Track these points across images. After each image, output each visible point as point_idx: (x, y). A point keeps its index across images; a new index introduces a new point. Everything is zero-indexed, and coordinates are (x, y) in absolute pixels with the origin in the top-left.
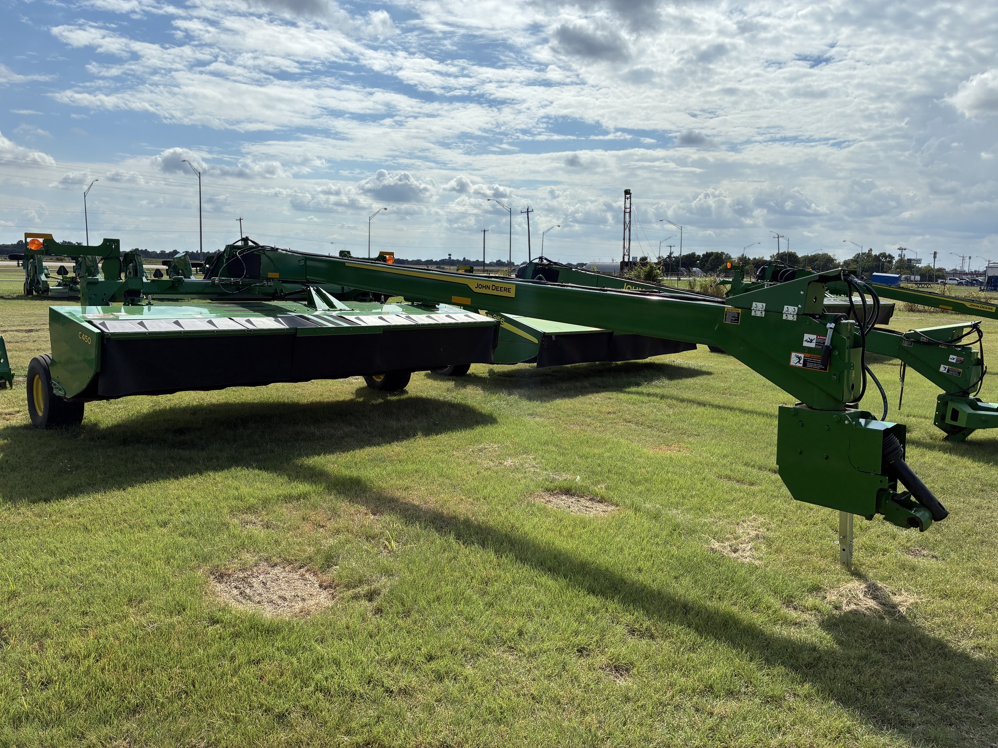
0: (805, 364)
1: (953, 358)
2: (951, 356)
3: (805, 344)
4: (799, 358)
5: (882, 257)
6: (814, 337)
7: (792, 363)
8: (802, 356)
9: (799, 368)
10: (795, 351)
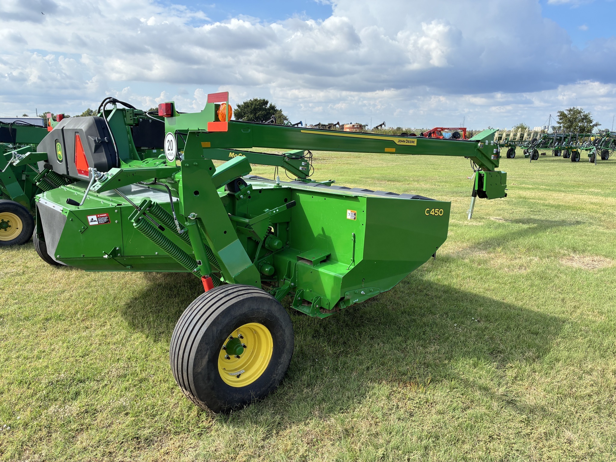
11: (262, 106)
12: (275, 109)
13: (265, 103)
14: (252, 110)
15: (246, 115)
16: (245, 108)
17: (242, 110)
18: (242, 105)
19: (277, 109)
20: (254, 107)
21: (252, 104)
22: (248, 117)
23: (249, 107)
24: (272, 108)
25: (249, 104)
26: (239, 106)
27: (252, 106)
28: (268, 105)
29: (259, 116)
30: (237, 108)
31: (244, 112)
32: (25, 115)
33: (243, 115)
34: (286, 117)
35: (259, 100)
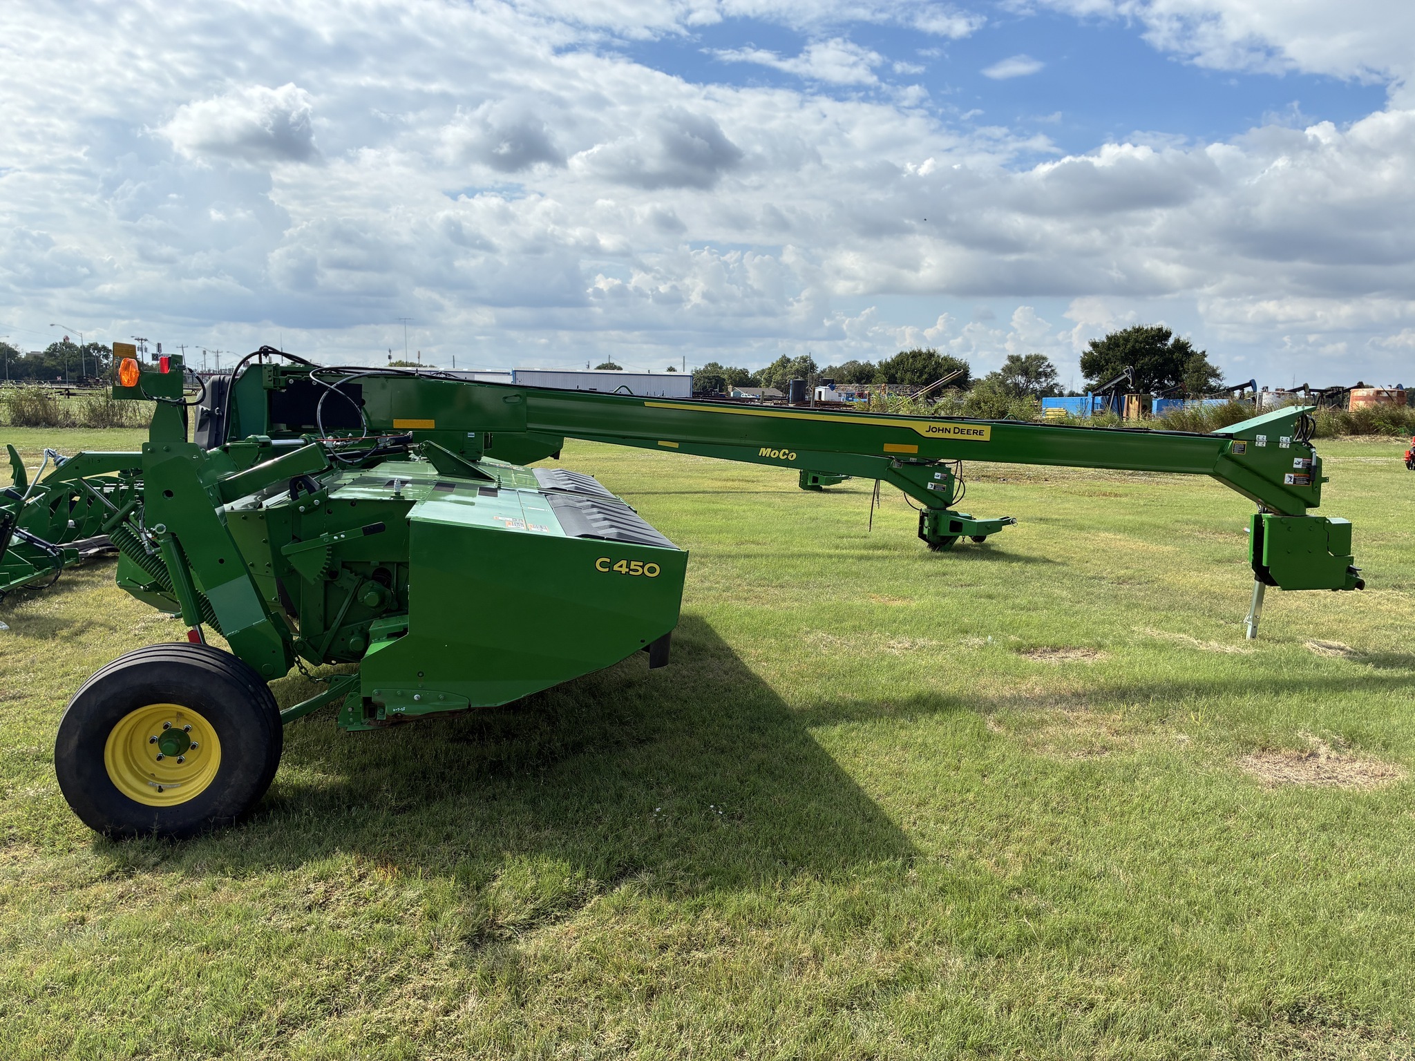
0: (1294, 482)
1: (938, 476)
2: (936, 474)
3: (1295, 466)
4: (1291, 478)
5: (94, 349)
6: (1301, 460)
7: (1285, 483)
8: (1293, 475)
9: (1291, 485)
10: (1288, 473)
11: (1155, 343)
12: (1189, 350)
13: (1163, 335)
14: (1126, 354)
15: (1110, 366)
16: (1109, 349)
17: (1101, 353)
18: (1103, 342)
19: (1192, 351)
20: (1133, 347)
21: (1126, 340)
22: (1113, 369)
23: (1118, 346)
24: (1181, 347)
25: (1121, 339)
26: (1094, 345)
27: (1126, 345)
28: (1171, 341)
29: (1142, 367)
30: (1088, 349)
31: (1105, 360)
32: (671, 369)
33: (1103, 366)
34: (1214, 371)
35: (1147, 330)
